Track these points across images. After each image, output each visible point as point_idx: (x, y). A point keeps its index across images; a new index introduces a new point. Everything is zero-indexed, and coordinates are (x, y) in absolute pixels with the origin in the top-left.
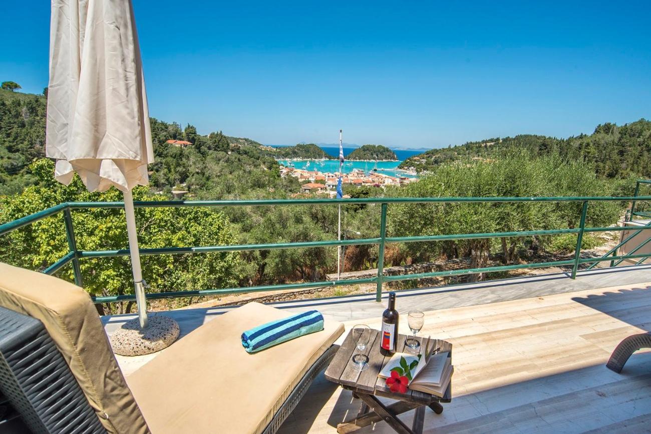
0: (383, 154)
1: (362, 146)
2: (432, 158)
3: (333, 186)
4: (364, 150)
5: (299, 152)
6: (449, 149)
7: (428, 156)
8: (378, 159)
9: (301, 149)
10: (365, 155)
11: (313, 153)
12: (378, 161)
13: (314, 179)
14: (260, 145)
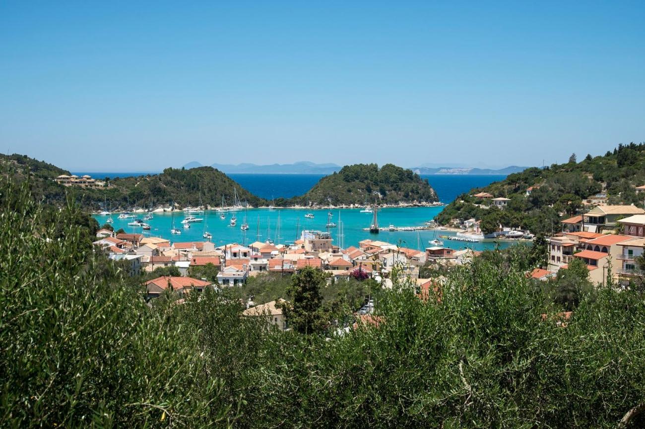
0: (397, 189)
1: (342, 166)
2: (525, 192)
3: (236, 281)
4: (347, 179)
5: (169, 189)
6: (572, 166)
7: (513, 187)
8: (385, 200)
9: (176, 182)
10: (349, 191)
11: (210, 190)
12: (385, 206)
13: (186, 264)
14: (61, 172)
